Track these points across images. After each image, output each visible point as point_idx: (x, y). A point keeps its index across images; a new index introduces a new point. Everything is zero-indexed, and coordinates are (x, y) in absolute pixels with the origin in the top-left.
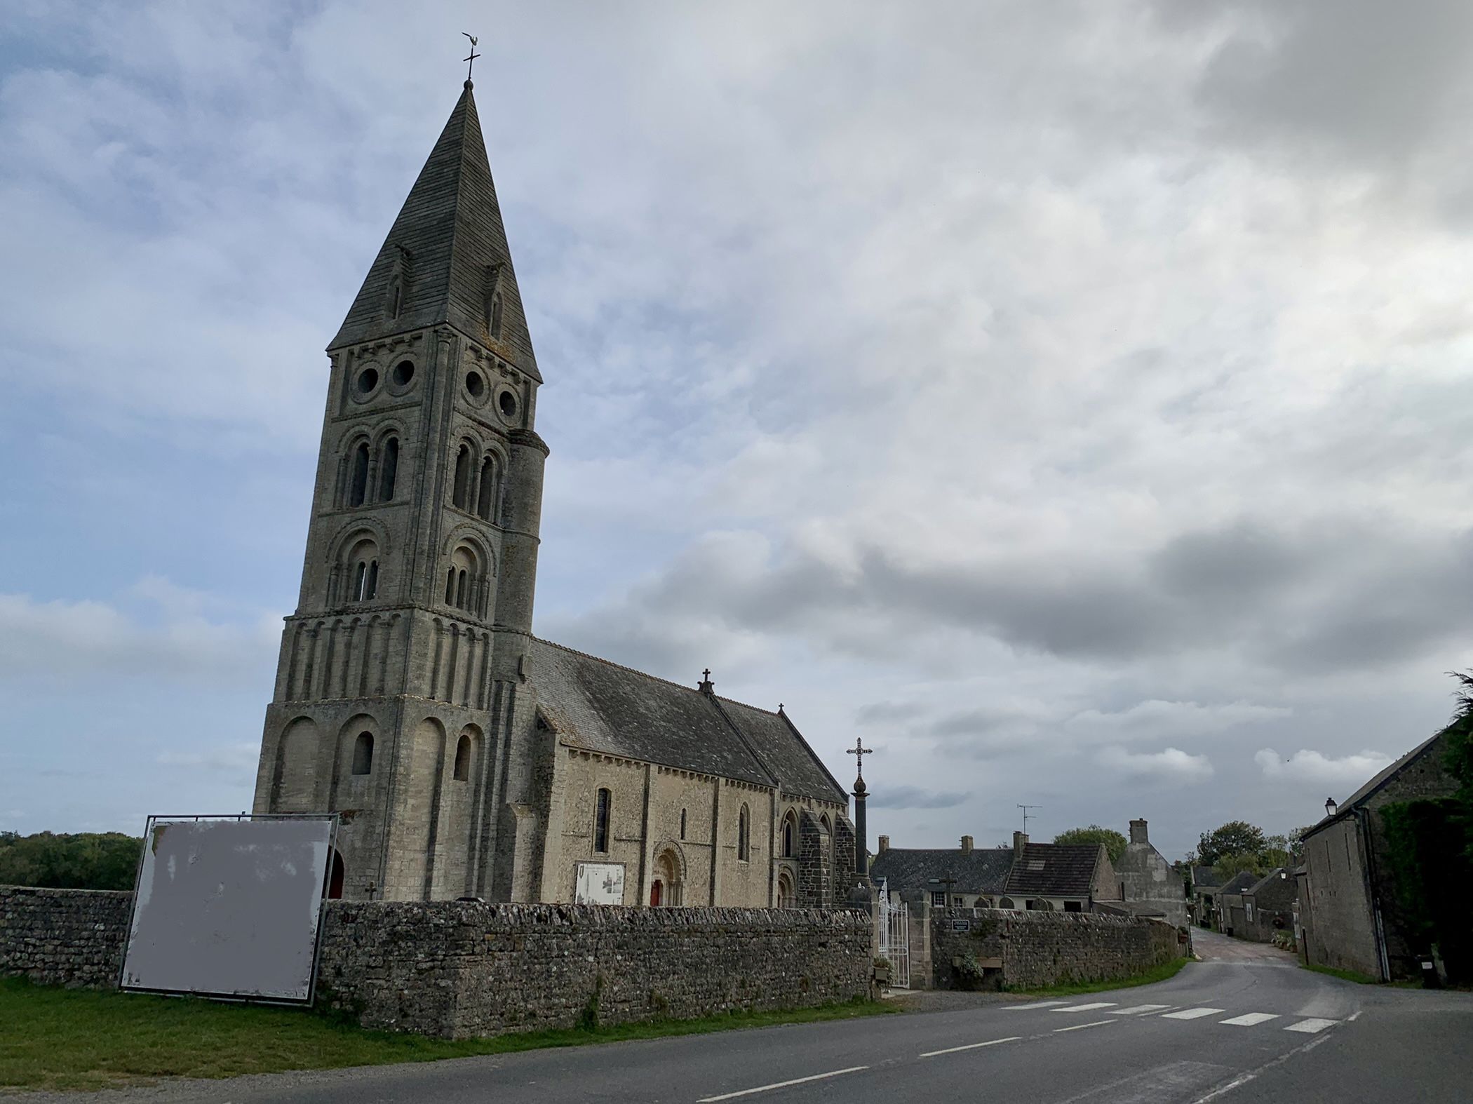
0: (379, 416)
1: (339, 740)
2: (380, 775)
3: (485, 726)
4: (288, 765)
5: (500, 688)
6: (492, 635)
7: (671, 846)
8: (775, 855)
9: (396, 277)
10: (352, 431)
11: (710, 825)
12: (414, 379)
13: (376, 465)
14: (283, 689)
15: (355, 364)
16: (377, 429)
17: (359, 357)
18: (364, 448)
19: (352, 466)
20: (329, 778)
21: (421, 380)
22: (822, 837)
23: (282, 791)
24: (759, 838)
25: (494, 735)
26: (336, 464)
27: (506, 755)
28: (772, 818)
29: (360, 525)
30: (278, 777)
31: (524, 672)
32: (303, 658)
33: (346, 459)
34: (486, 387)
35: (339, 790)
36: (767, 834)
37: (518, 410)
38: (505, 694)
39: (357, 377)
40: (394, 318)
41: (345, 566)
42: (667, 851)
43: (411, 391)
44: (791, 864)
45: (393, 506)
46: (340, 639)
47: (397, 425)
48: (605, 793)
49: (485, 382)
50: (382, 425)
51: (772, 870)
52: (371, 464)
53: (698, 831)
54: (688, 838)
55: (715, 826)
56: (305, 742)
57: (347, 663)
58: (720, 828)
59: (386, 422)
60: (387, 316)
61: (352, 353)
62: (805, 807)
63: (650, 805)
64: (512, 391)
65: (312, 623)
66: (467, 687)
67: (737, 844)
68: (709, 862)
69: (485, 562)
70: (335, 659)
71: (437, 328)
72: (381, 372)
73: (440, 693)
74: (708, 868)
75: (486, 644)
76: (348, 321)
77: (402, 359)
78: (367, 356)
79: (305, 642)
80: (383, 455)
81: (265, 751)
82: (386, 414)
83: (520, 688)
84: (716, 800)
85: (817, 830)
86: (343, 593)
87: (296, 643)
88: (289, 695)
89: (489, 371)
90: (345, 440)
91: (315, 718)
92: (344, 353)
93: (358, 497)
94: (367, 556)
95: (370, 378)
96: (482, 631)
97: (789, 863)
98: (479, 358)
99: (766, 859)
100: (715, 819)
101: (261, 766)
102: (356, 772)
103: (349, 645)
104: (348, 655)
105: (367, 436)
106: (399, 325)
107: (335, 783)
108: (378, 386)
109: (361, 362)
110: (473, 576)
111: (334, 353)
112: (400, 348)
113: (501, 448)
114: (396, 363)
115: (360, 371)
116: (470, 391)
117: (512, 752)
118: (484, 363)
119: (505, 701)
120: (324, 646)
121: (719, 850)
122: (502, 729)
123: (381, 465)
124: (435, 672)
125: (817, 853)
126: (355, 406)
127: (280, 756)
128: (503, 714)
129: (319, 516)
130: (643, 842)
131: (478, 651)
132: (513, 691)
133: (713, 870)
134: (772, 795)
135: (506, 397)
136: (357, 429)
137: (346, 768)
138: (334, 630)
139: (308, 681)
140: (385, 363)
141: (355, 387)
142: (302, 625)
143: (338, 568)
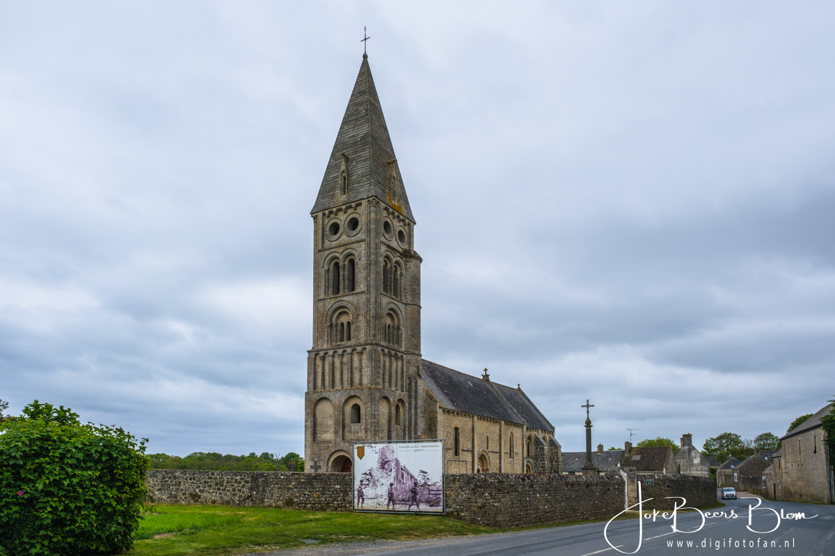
0: (344, 248)
1: (343, 407)
2: (366, 424)
3: (406, 399)
4: (319, 420)
5: (410, 381)
6: (405, 356)
7: (484, 453)
8: (525, 456)
9: (343, 172)
10: (330, 256)
11: (498, 443)
12: (359, 227)
13: (344, 273)
14: (311, 385)
15: (326, 221)
16: (343, 255)
17: (328, 217)
18: (337, 265)
19: (331, 274)
20: (341, 425)
21: (364, 227)
22: (545, 447)
23: (318, 432)
24: (518, 449)
25: (410, 404)
26: (323, 273)
27: (416, 413)
28: (523, 439)
29: (340, 304)
30: (315, 425)
31: (420, 373)
32: (319, 370)
33: (328, 271)
34: (392, 229)
35: (346, 431)
36: (521, 446)
37: (406, 240)
38: (413, 384)
39: (328, 227)
40: (345, 194)
41: (334, 325)
42: (482, 455)
43: (358, 234)
44: (531, 461)
45: (356, 294)
46: (337, 361)
47: (354, 252)
48: (456, 429)
49: (392, 226)
50: (345, 252)
51: (523, 463)
52: (341, 273)
53: (494, 446)
54: (490, 449)
55: (500, 443)
56: (326, 410)
57: (342, 372)
58: (503, 444)
59: (348, 251)
60: (341, 193)
61: (324, 214)
62: (536, 433)
63: (475, 434)
64: (403, 230)
65: (322, 354)
66: (396, 381)
67: (509, 452)
68: (498, 460)
69: (399, 319)
70: (335, 370)
71: (369, 199)
72: (341, 224)
73: (387, 384)
74: (498, 462)
75: (403, 360)
76: (320, 197)
77: (351, 216)
78: (333, 216)
79: (319, 363)
80: (347, 267)
81: (307, 414)
82: (348, 247)
83: (419, 381)
84: (500, 431)
85: (543, 444)
86: (335, 338)
87: (315, 363)
88: (315, 387)
89: (393, 220)
90: (326, 261)
91: (331, 398)
92: (320, 215)
93: (337, 291)
94: (344, 319)
95: (335, 228)
96: (400, 354)
97: (529, 460)
98: (389, 214)
99: (521, 458)
100: (500, 440)
101: (306, 421)
102: (352, 422)
103: (342, 363)
104: (342, 368)
105: (337, 258)
106: (348, 199)
107: (344, 428)
108: (340, 232)
109: (329, 219)
110: (394, 327)
111: (314, 215)
112: (350, 211)
113: (401, 261)
114: (348, 219)
115: (330, 224)
116: (386, 232)
117: (418, 411)
118: (391, 216)
119: (413, 388)
120: (329, 364)
121: (503, 454)
122: (413, 401)
123: (346, 273)
124: (384, 375)
125: (543, 454)
126: (329, 243)
127: (314, 416)
128: (413, 394)
129: (319, 300)
130: (473, 451)
131: (400, 364)
132: (416, 382)
133: (500, 463)
134: (522, 428)
135: (401, 233)
136: (332, 255)
137: (348, 421)
138: (333, 356)
139: (323, 380)
140: (343, 219)
141: (328, 232)
142: (316, 355)
143: (331, 326)
